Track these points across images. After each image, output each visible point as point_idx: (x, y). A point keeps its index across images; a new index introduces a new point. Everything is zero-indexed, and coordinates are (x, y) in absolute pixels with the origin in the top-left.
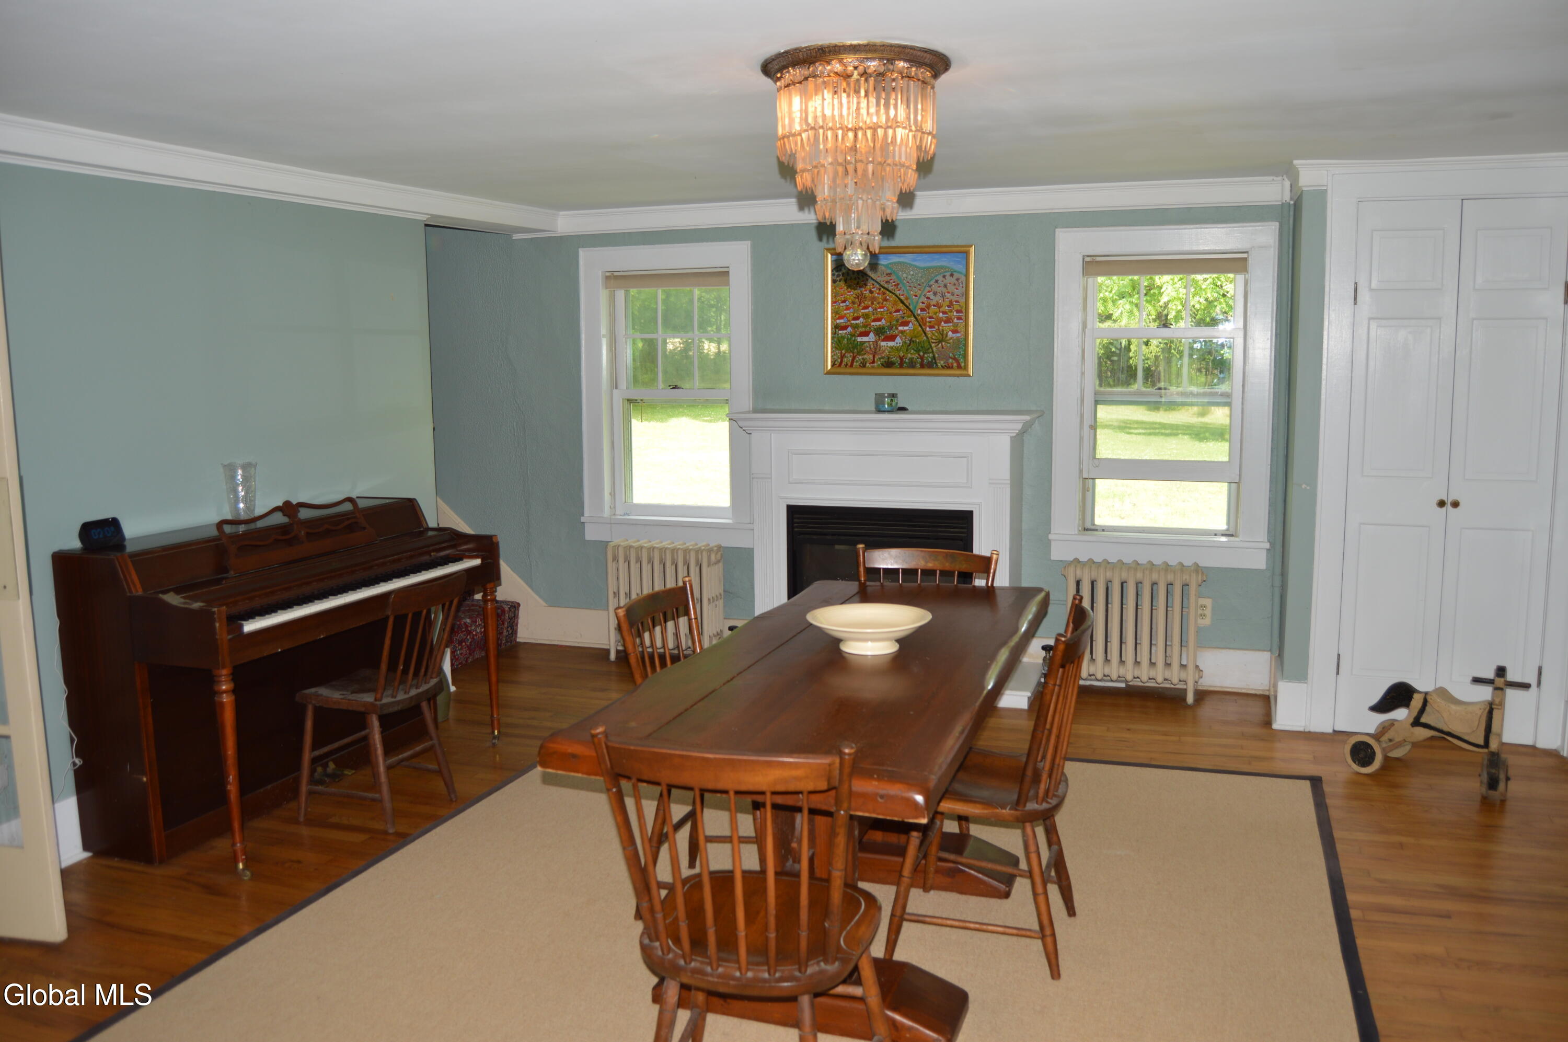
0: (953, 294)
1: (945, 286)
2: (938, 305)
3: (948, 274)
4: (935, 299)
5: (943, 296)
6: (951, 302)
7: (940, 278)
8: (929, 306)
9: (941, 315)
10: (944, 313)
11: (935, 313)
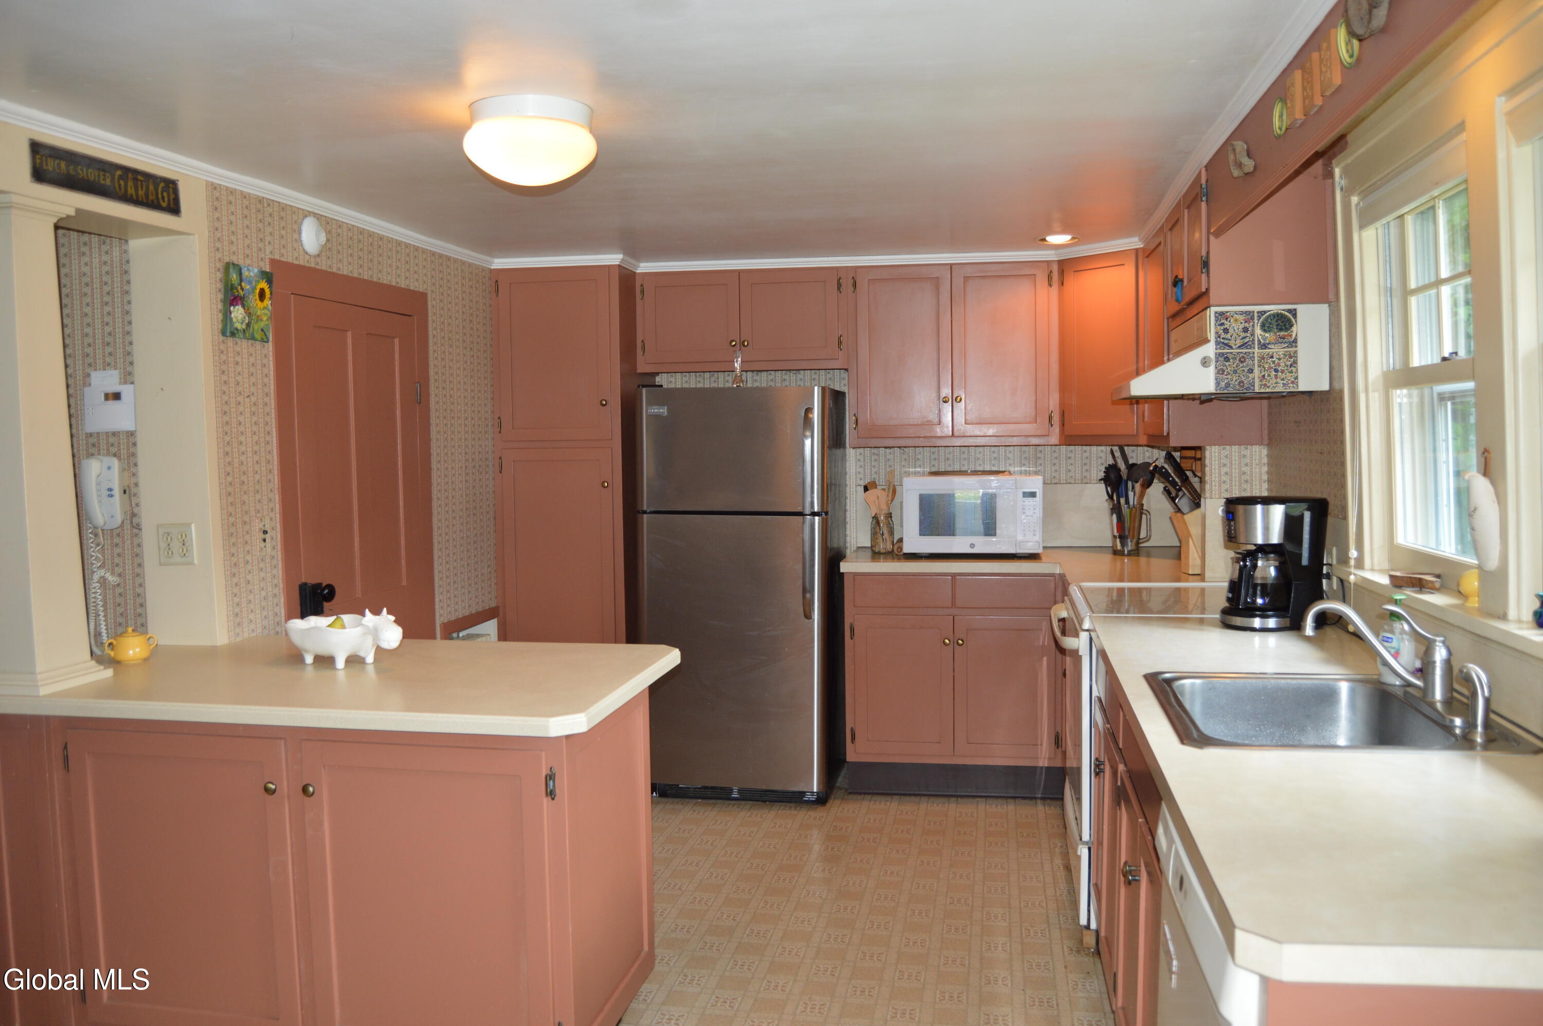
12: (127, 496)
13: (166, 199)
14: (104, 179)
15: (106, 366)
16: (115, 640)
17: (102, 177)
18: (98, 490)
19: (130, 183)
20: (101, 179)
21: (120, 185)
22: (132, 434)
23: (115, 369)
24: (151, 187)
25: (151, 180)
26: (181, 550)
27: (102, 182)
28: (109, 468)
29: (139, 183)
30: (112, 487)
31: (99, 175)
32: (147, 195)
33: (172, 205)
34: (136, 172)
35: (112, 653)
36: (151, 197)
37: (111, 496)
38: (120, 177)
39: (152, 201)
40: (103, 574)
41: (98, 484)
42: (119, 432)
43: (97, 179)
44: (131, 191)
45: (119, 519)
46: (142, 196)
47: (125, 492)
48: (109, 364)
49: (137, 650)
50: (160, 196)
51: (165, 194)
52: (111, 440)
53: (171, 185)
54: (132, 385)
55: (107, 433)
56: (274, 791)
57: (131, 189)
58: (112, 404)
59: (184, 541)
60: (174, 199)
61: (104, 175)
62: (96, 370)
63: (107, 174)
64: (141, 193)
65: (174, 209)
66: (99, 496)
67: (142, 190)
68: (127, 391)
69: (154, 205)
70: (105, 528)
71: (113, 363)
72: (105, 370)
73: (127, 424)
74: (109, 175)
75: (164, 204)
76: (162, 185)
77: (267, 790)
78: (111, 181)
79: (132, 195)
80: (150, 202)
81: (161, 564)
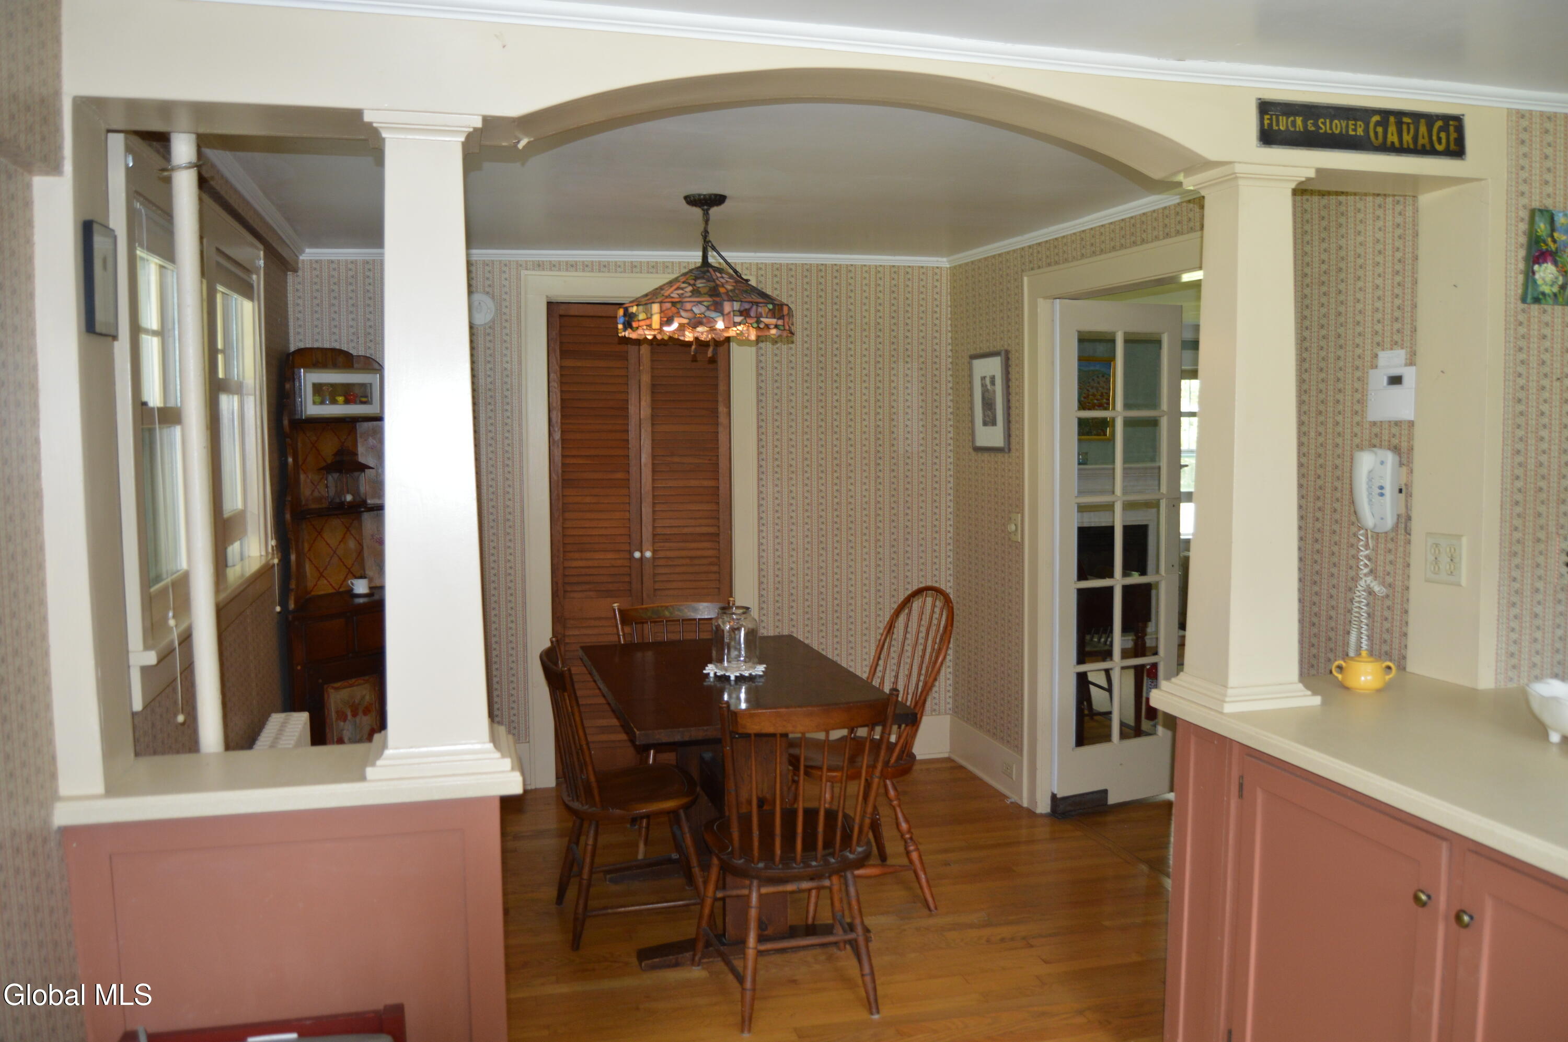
0: (1103, 388)
1: (1099, 383)
2: (1094, 395)
3: (1100, 375)
4: (1092, 391)
5: (1097, 390)
6: (1102, 393)
7: (1095, 378)
8: (1088, 396)
9: (1096, 401)
10: (1097, 400)
11: (1092, 400)
12: (1403, 496)
13: (1444, 141)
14: (1355, 130)
15: (1394, 344)
16: (1345, 662)
17: (1351, 127)
18: (1370, 487)
19: (1392, 129)
20: (1350, 130)
21: (1376, 133)
22: (1411, 424)
23: (1402, 348)
24: (1423, 129)
25: (1423, 121)
26: (1448, 567)
27: (1352, 133)
28: (1382, 463)
29: (1405, 127)
30: (1383, 485)
31: (1347, 126)
32: (1415, 139)
33: (1452, 147)
34: (1399, 115)
35: (1340, 676)
36: (1421, 141)
37: (1382, 495)
38: (1378, 124)
39: (1423, 146)
40: (1368, 582)
41: (1370, 479)
42: (1401, 422)
43: (1344, 132)
44: (1393, 137)
45: (1389, 522)
46: (1408, 142)
47: (1401, 491)
48: (1396, 343)
49: (1369, 678)
50: (1435, 138)
51: (1443, 135)
52: (1395, 430)
53: (1451, 123)
54: (1414, 368)
55: (1390, 422)
56: (1424, 904)
57: (1392, 135)
58: (1395, 389)
59: (1452, 556)
60: (1455, 139)
61: (1355, 125)
62: (1383, 350)
63: (1359, 123)
64: (1407, 138)
65: (1457, 150)
66: (1370, 494)
67: (1408, 132)
68: (1409, 375)
69: (1428, 151)
70: (1377, 531)
71: (1400, 341)
72: (1392, 349)
73: (1407, 414)
74: (1363, 125)
75: (1440, 148)
76: (1439, 123)
77: (1416, 899)
78: (1363, 131)
79: (1393, 143)
80: (1419, 147)
81: (1427, 581)
